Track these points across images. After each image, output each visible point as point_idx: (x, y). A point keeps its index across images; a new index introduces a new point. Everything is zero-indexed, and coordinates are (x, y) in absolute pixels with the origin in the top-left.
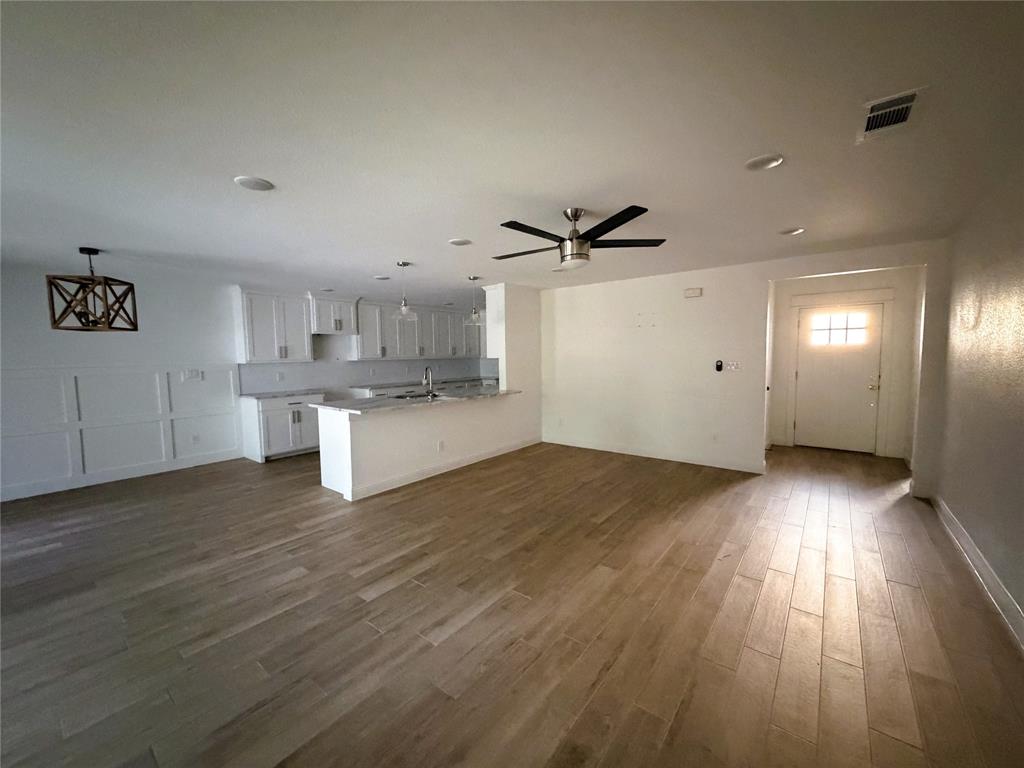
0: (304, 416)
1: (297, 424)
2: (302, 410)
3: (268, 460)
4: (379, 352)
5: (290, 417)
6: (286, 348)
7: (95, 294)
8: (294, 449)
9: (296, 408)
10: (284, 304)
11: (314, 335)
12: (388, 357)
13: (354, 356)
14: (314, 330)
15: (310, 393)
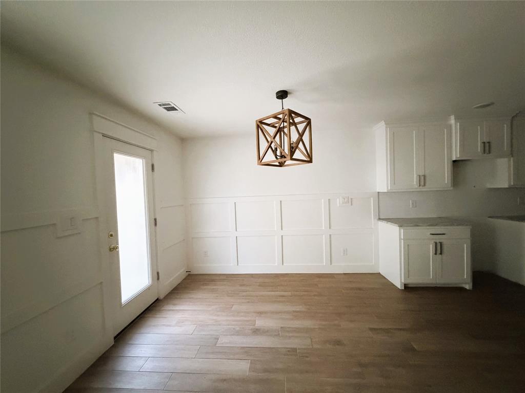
0: (446, 249)
1: (439, 256)
2: (444, 242)
3: (407, 287)
5: (431, 248)
6: (424, 176)
7: (284, 132)
8: (434, 282)
9: (438, 239)
11: (454, 161)
14: (456, 155)
15: (455, 224)
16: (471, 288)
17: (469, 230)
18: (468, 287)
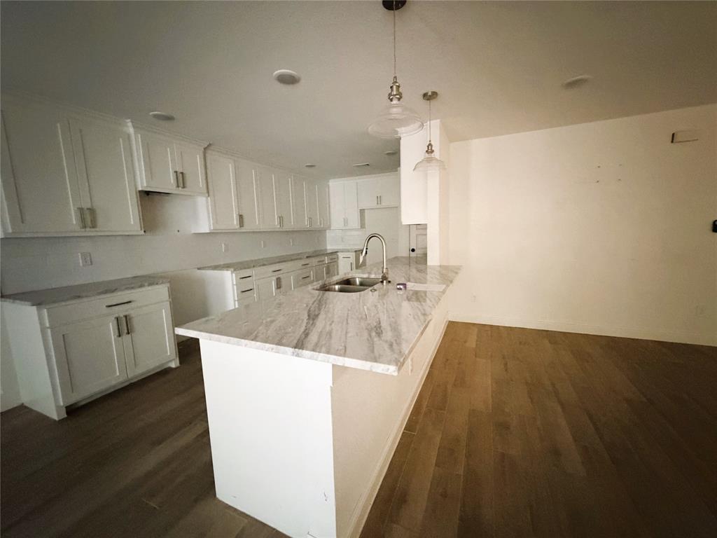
0: (136, 323)
1: (126, 338)
2: (132, 313)
3: (71, 411)
4: (236, 222)
5: (111, 328)
6: (92, 210)
9: (121, 311)
10: (81, 131)
11: (140, 191)
12: (246, 228)
13: (204, 226)
14: (142, 183)
15: (146, 284)
16: (178, 364)
17: (167, 288)
18: (173, 365)
